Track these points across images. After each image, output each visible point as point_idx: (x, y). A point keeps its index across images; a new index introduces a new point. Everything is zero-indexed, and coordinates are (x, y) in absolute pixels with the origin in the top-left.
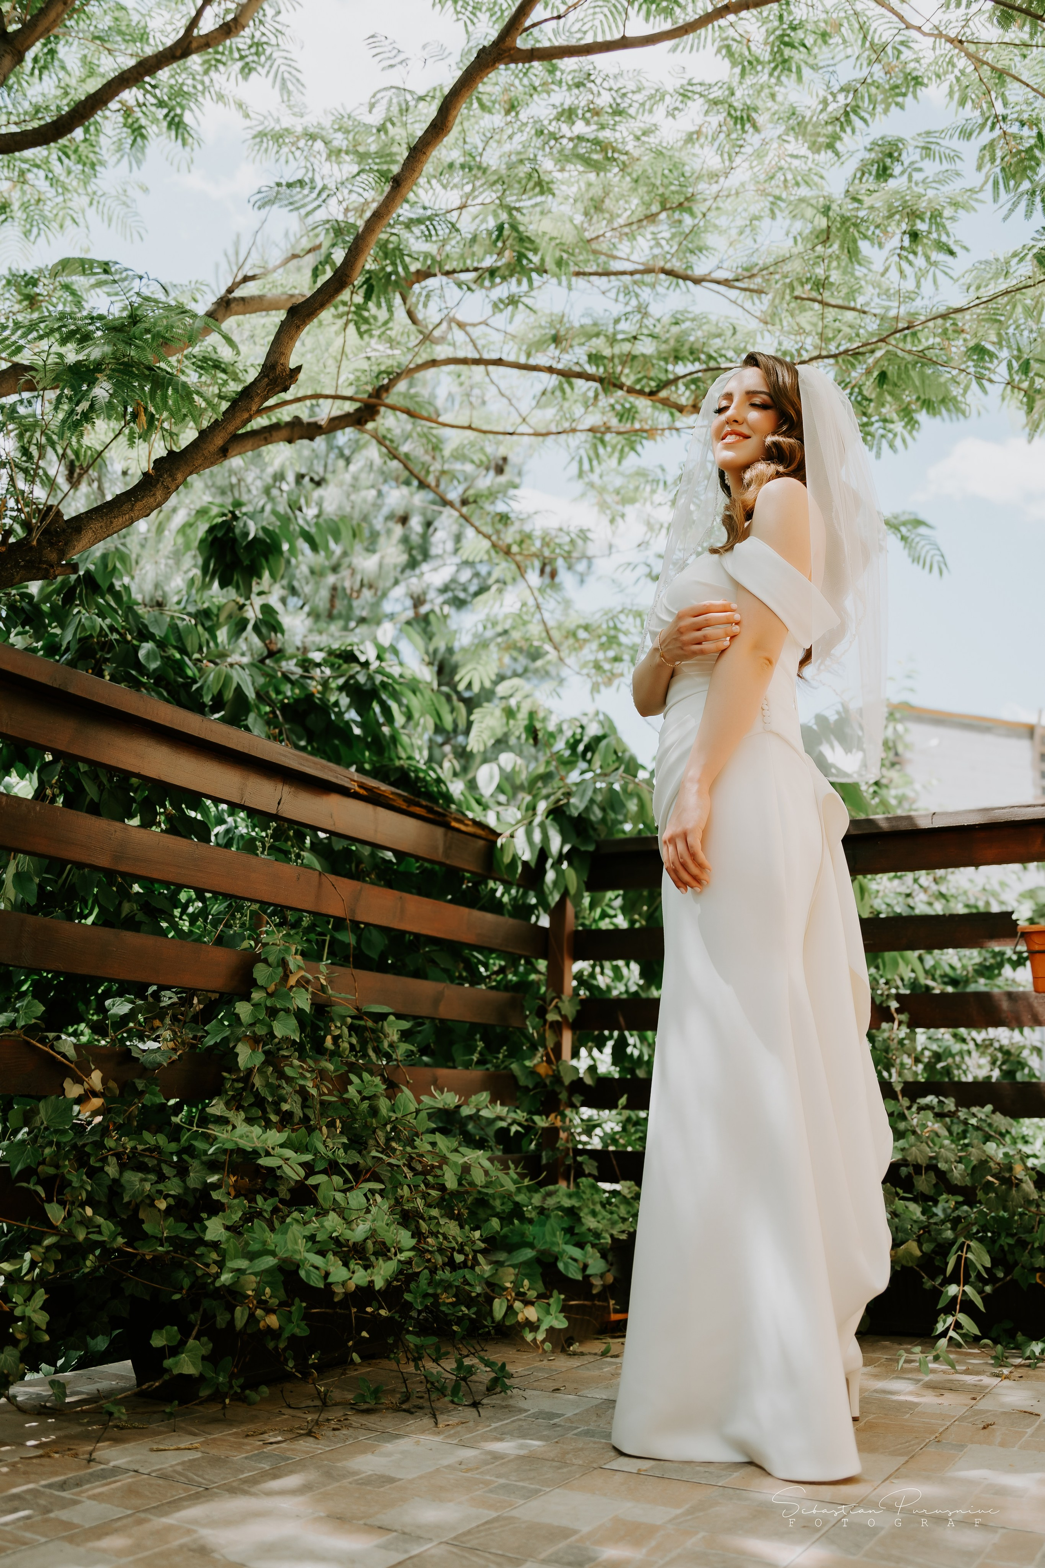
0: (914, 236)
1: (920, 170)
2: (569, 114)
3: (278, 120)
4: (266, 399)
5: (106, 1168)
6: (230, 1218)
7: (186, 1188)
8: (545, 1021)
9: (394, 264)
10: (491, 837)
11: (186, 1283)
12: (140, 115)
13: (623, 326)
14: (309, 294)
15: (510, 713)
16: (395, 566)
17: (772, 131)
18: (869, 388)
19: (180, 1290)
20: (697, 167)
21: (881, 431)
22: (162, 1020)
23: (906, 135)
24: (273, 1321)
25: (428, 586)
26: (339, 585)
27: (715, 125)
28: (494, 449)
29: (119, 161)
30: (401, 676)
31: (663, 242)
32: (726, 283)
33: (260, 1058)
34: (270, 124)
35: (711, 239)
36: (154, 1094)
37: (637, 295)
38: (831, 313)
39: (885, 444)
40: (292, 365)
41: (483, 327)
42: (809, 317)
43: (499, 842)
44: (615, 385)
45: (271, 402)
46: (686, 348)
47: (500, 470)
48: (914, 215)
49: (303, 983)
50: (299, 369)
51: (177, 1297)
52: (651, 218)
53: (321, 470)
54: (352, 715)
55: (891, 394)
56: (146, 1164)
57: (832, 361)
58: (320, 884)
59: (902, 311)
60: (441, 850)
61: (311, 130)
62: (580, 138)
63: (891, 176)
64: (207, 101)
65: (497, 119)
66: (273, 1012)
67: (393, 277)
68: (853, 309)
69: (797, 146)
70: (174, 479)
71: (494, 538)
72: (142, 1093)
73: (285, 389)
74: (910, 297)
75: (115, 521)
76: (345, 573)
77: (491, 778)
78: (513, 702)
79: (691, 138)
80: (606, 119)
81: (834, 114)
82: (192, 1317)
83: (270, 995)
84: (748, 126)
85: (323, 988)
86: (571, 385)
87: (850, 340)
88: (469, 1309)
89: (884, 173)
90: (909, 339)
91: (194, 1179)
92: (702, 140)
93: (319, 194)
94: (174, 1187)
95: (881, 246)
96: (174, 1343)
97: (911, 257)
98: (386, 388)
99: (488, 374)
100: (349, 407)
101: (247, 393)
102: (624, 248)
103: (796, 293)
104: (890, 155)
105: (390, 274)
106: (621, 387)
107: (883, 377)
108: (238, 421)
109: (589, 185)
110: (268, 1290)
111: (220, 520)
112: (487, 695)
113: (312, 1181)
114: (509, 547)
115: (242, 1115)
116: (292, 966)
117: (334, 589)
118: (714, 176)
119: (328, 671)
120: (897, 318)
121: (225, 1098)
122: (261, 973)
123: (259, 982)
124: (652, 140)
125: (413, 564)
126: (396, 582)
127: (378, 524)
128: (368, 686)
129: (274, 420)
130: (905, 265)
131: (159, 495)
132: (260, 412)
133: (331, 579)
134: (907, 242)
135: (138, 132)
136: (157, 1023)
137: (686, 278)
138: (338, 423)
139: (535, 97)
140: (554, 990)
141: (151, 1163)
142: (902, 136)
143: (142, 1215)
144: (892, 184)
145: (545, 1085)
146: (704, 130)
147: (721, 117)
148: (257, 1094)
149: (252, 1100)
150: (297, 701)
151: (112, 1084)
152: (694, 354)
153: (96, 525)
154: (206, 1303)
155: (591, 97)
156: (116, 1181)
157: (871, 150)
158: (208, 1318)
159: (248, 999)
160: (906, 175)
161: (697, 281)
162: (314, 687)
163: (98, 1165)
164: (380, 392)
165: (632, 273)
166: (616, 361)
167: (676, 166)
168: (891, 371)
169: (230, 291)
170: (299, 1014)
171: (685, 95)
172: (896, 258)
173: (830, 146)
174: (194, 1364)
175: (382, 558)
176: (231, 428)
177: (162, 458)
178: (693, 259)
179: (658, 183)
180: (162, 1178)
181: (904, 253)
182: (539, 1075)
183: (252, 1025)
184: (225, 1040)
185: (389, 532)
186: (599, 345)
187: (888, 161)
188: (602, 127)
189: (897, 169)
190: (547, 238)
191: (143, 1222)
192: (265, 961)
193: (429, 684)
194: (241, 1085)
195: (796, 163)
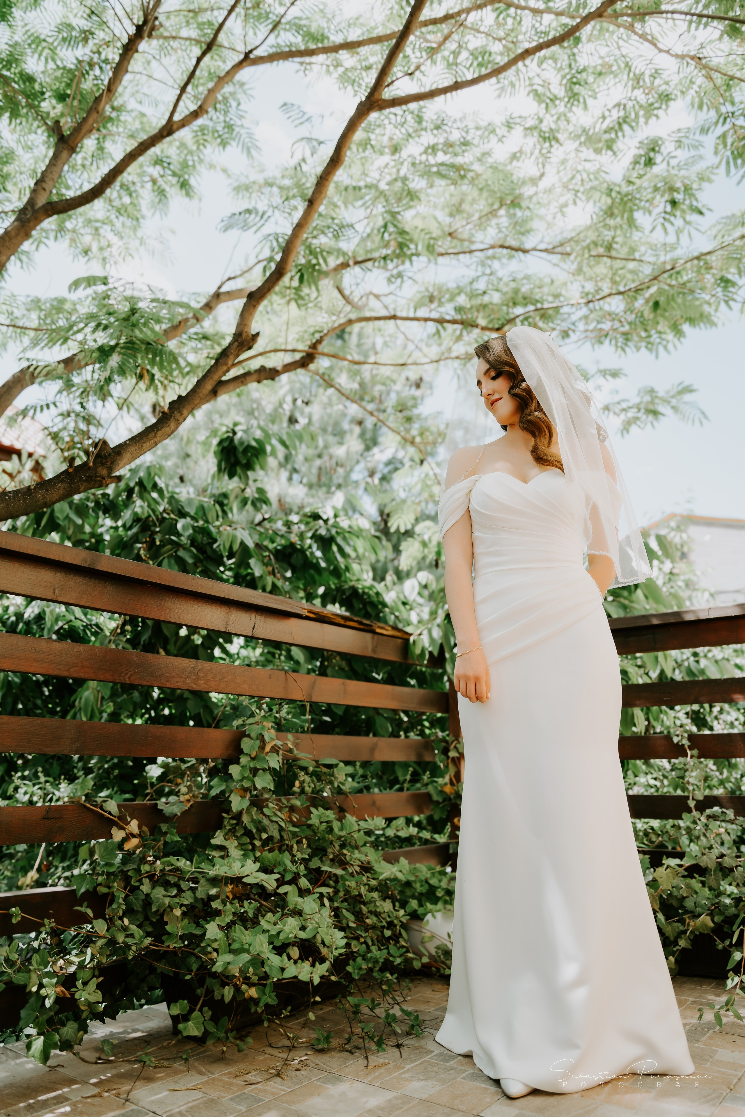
0: (674, 203)
1: (674, 157)
2: (433, 149)
3: (247, 177)
4: (238, 356)
5: (141, 887)
6: (223, 921)
7: (196, 898)
8: (448, 757)
9: (316, 258)
10: (406, 636)
11: (195, 967)
12: (162, 183)
13: (475, 286)
14: (260, 284)
15: (424, 544)
16: (357, 452)
17: (571, 146)
18: (648, 314)
19: (190, 971)
20: (521, 175)
21: (658, 340)
22: (182, 778)
23: (663, 134)
24: (253, 992)
25: (378, 462)
26: (323, 467)
27: (531, 145)
28: (413, 374)
29: (153, 214)
30: (350, 527)
31: (504, 230)
32: (546, 251)
33: (246, 803)
34: (243, 180)
35: (535, 224)
36: (172, 834)
37: (490, 266)
38: (618, 264)
39: (661, 349)
40: (254, 332)
41: (391, 296)
42: (602, 268)
43: (412, 639)
44: (472, 326)
45: (241, 358)
46: (520, 296)
47: (418, 386)
48: (672, 189)
49: (275, 750)
50: (258, 334)
51: (188, 977)
52: (493, 213)
53: (308, 395)
54: (319, 554)
55: (663, 316)
56: (169, 881)
57: (621, 297)
58: (286, 679)
59: (668, 257)
60: (370, 649)
61: (270, 181)
62: (442, 164)
63: (655, 164)
64: (202, 169)
65: (387, 158)
66: (255, 771)
67: (317, 267)
68: (634, 260)
69: (588, 153)
70: (182, 414)
71: (403, 433)
72: (166, 833)
73: (250, 348)
74: (673, 248)
75: (145, 445)
76: (326, 458)
77: (413, 588)
78: (426, 537)
79: (514, 157)
80: (457, 149)
81: (611, 125)
82: (199, 991)
83: (253, 759)
84: (553, 143)
85: (290, 751)
86: (444, 329)
87: (633, 281)
88: (392, 975)
89: (650, 162)
90: (674, 277)
91: (200, 894)
92: (523, 157)
93: (262, 217)
94: (187, 899)
95: (650, 213)
96: (185, 1012)
97: (672, 219)
98: (319, 341)
99: (397, 327)
100: (298, 356)
101: (224, 354)
102: (479, 236)
103: (593, 253)
104: (653, 150)
105: (315, 265)
106: (477, 326)
107: (656, 305)
108: (220, 373)
109: (452, 195)
110: (251, 969)
111: (226, 436)
112: (409, 534)
113: (282, 890)
114: (414, 438)
115: (236, 843)
116: (267, 738)
117: (320, 469)
118: (534, 181)
119: (303, 527)
120: (664, 263)
121: (224, 831)
122: (246, 744)
123: (245, 751)
124: (490, 160)
125: (368, 448)
126: (358, 462)
127: (346, 426)
128: (328, 536)
129: (246, 370)
130: (668, 225)
131: (172, 425)
132: (234, 365)
133: (318, 462)
134: (669, 208)
135: (162, 193)
136: (179, 781)
137: (517, 250)
138: (289, 367)
139: (411, 140)
140: (454, 736)
141: (172, 879)
142: (661, 135)
143: (166, 919)
144: (656, 169)
145: (450, 799)
146: (524, 149)
147: (535, 139)
148: (245, 828)
149: (243, 831)
150: (285, 547)
151: (145, 829)
152: (527, 300)
153: (132, 449)
154: (209, 981)
155: (445, 135)
156: (148, 895)
157: (639, 148)
158: (210, 992)
159: (238, 763)
160: (665, 163)
161: (525, 251)
162: (294, 538)
163: (137, 884)
164: (314, 346)
165: (482, 250)
166: (474, 310)
167: (507, 176)
168: (662, 300)
169: (219, 288)
170: (273, 771)
171: (509, 126)
172: (662, 220)
173: (609, 147)
174: (197, 1028)
175: (348, 448)
176: (216, 377)
177: (174, 401)
178: (524, 239)
179: (496, 189)
180: (180, 891)
181: (667, 216)
182: (445, 793)
183: (241, 780)
184: (223, 792)
185: (351, 431)
186: (462, 300)
187: (652, 154)
188: (456, 155)
189: (658, 159)
190: (418, 231)
191: (166, 923)
192: (249, 736)
193: (369, 530)
194: (235, 822)
195: (588, 166)
